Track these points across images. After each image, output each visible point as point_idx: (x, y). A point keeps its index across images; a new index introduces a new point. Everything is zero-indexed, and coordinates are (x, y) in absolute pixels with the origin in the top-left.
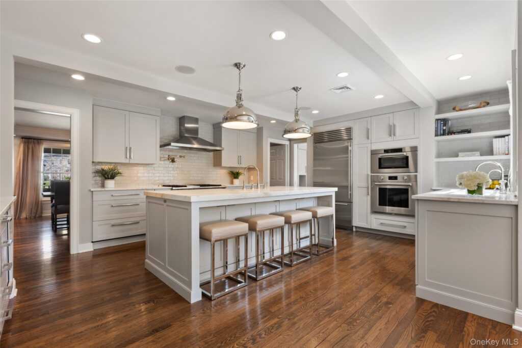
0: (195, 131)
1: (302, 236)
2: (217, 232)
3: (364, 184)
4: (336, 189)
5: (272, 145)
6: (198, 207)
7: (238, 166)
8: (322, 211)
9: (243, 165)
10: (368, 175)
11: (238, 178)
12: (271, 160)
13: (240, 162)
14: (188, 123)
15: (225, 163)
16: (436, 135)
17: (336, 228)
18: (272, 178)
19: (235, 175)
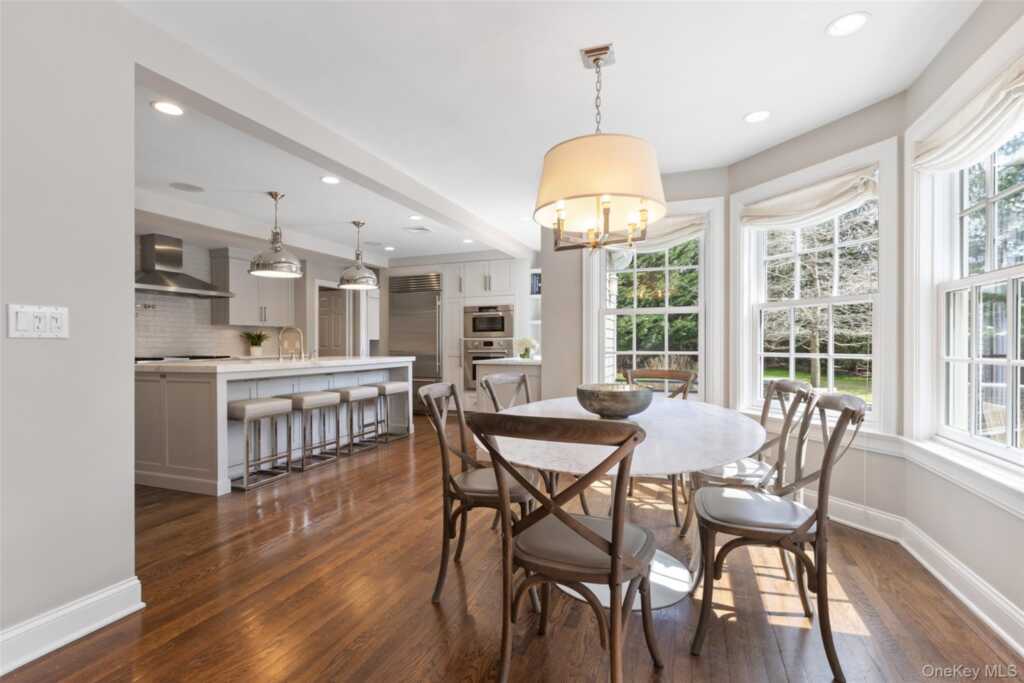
0: (176, 259)
1: (366, 422)
2: (252, 410)
3: (456, 352)
4: (413, 359)
5: (322, 289)
6: (226, 380)
7: (261, 324)
8: (392, 387)
9: (269, 323)
10: (460, 340)
11: (260, 345)
12: (321, 314)
13: (263, 317)
14: (159, 245)
15: (235, 318)
16: (532, 293)
17: (415, 414)
18: (321, 345)
19: (253, 339)
